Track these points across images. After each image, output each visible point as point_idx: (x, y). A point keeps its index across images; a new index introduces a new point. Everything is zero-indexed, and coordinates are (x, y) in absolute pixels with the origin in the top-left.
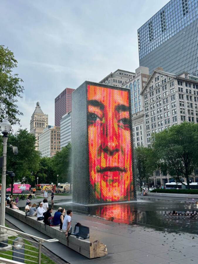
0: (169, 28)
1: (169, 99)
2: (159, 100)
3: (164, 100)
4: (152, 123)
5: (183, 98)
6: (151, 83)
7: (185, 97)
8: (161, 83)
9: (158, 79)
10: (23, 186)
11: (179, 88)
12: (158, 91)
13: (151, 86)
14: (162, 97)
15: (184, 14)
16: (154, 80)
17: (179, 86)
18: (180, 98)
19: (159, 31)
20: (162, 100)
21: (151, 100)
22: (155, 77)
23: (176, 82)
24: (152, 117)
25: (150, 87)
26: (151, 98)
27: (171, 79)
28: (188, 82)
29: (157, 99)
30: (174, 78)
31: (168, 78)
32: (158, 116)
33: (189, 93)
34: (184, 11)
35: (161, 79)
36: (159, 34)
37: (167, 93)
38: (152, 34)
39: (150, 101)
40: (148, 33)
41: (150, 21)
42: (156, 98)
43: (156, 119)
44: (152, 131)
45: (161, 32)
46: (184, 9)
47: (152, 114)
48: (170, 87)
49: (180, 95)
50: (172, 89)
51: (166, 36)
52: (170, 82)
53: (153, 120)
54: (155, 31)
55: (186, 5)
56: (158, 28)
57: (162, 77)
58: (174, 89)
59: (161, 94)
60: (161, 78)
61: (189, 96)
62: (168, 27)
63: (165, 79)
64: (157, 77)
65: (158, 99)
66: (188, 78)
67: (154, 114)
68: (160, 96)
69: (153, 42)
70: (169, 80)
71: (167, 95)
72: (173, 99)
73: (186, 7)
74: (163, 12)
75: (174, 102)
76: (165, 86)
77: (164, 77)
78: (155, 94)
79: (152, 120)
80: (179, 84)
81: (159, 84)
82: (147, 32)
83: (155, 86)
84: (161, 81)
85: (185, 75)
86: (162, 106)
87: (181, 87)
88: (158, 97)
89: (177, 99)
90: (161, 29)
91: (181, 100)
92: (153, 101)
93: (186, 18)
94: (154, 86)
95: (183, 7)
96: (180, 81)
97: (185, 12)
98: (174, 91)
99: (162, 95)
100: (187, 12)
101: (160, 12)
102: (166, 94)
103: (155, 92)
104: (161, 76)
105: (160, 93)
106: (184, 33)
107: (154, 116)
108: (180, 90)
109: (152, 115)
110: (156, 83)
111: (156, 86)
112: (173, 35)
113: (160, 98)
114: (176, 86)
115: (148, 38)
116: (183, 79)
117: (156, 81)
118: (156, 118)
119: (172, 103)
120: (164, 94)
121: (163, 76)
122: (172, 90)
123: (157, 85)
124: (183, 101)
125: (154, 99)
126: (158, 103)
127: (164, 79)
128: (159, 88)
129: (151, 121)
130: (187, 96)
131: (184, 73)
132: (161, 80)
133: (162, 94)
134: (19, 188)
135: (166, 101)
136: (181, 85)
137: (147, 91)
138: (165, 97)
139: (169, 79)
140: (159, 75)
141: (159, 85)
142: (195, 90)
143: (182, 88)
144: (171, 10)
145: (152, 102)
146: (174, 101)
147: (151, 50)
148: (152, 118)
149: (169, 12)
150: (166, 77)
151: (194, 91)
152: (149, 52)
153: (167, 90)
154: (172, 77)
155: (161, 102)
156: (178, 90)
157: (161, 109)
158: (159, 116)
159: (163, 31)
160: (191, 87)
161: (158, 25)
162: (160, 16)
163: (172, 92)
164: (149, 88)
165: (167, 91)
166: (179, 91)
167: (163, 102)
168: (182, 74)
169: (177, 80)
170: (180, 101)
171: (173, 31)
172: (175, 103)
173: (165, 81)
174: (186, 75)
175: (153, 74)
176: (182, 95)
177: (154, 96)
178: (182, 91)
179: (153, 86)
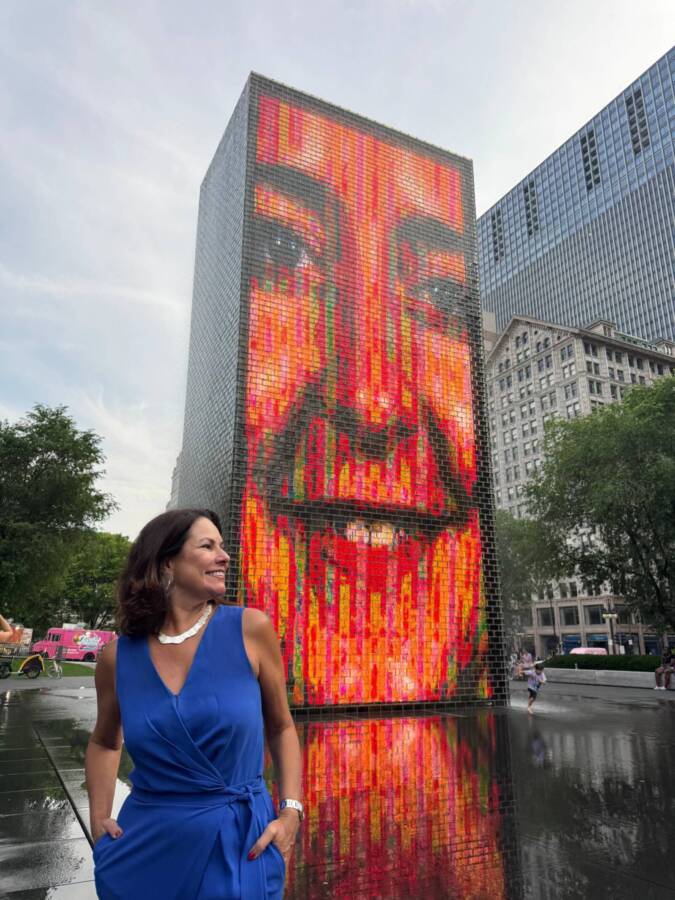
0: (548, 225)
1: (560, 394)
2: (527, 399)
3: (541, 398)
4: (507, 467)
5: (599, 391)
6: (505, 353)
7: (606, 388)
8: (535, 350)
9: (525, 341)
10: (92, 636)
11: (589, 363)
12: (524, 372)
13: (503, 360)
14: (538, 390)
15: (589, 187)
16: (511, 344)
17: (589, 359)
18: (591, 391)
19: (519, 234)
20: (537, 399)
21: (505, 400)
22: (515, 335)
23: (578, 346)
24: (505, 448)
25: (501, 365)
26: (502, 395)
27: (563, 338)
28: (615, 347)
29: (522, 396)
30: (572, 333)
31: (556, 335)
32: (525, 444)
33: (617, 378)
34: (588, 178)
35: (532, 339)
36: (520, 242)
37: (551, 378)
38: (502, 242)
39: (500, 404)
40: (491, 239)
41: (495, 210)
42: (518, 395)
43: (520, 454)
44: (506, 490)
45: (526, 237)
46: (588, 173)
47: (508, 441)
48: (560, 360)
49: (591, 382)
50: (566, 367)
51: (539, 246)
52: (560, 347)
53: (511, 459)
54: (511, 235)
55: (595, 163)
56: (518, 225)
57: (536, 333)
58: (573, 367)
59: (535, 381)
60: (535, 337)
61: (618, 389)
62: (544, 223)
63: (547, 340)
64: (520, 334)
65: (526, 395)
66: (613, 336)
67: (513, 440)
68: (531, 388)
69: (504, 263)
70: (557, 342)
71: (552, 383)
72: (571, 395)
73: (595, 168)
74: (532, 185)
75: (574, 404)
76: (547, 358)
77: (543, 335)
78: (517, 382)
79: (506, 459)
80: (587, 352)
81: (528, 353)
82: (488, 236)
83: (515, 361)
84: (534, 345)
85: (605, 328)
86: (536, 417)
87: (595, 360)
88: (523, 391)
89: (584, 395)
90: (525, 229)
91: (594, 398)
92: (510, 402)
93: (593, 196)
94: (513, 361)
95: (587, 169)
96: (591, 344)
97: (592, 180)
98: (574, 373)
99: (538, 386)
100: (597, 181)
101: (522, 187)
102: (548, 382)
103: (517, 378)
104: (534, 330)
105: (532, 380)
106: (591, 234)
107: (514, 445)
108: (591, 368)
109: (505, 444)
110: (518, 352)
111: (519, 361)
112: (559, 241)
113: (529, 393)
114: (580, 356)
115: (489, 252)
116: (599, 338)
117: (517, 346)
118: (520, 451)
119: (568, 407)
120: (543, 381)
121: (540, 332)
122: (567, 370)
123: (521, 357)
124: (600, 400)
125: (512, 397)
126: (525, 409)
127: (542, 340)
128: (526, 364)
129: (503, 462)
130: (613, 388)
131: (601, 321)
132: (534, 341)
133: (538, 381)
134: (76, 641)
135: (549, 401)
136: (595, 354)
137: (490, 375)
138: (546, 389)
139: (559, 338)
140: (526, 329)
141: (526, 357)
142: (634, 372)
143: (596, 365)
144: (553, 179)
145: (506, 405)
146: (575, 400)
147: (499, 283)
148: (505, 452)
149: (546, 184)
150: (548, 334)
151: (633, 375)
152: (494, 288)
153: (552, 370)
154: (566, 332)
155: (533, 405)
156: (586, 370)
157: (534, 424)
158: (528, 447)
159: (530, 233)
160: (624, 363)
161: (518, 217)
162: (522, 194)
163: (567, 376)
164: (497, 366)
165: (552, 374)
166: (589, 370)
167: (539, 404)
168: (595, 325)
169: (581, 341)
170: (593, 402)
171: (559, 231)
172: (577, 407)
173: (546, 346)
174: (608, 326)
175: (510, 328)
176: (599, 384)
177: (512, 390)
178: (597, 372)
179: (508, 361)
